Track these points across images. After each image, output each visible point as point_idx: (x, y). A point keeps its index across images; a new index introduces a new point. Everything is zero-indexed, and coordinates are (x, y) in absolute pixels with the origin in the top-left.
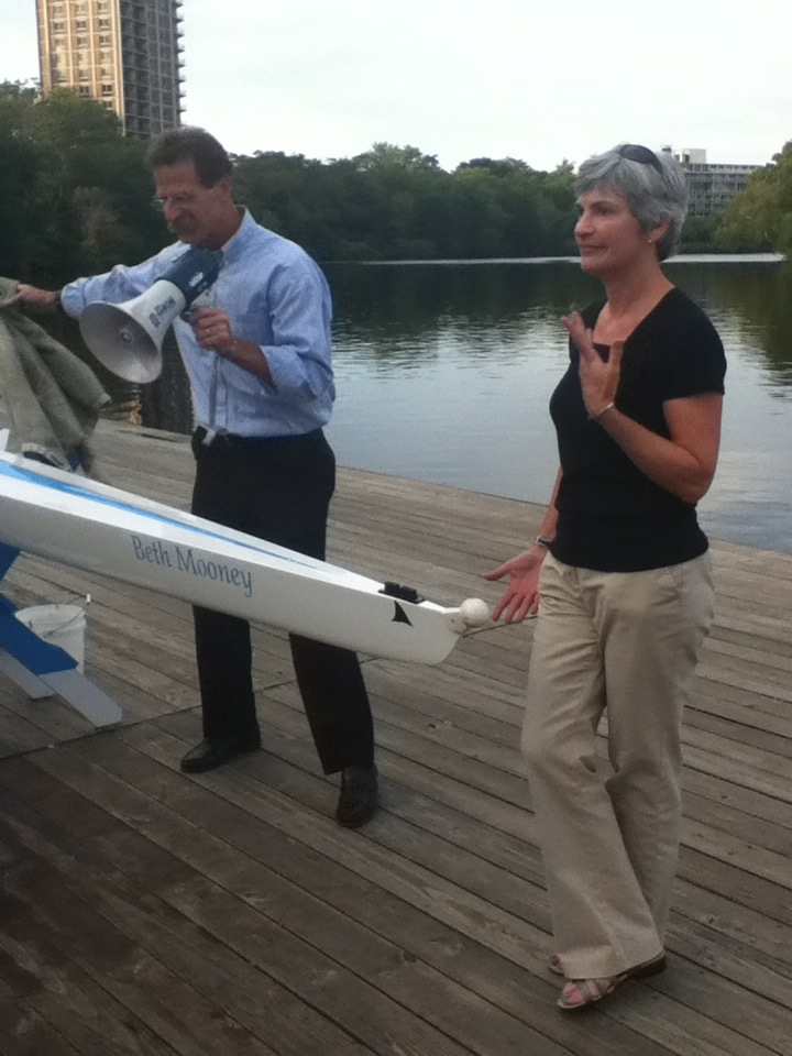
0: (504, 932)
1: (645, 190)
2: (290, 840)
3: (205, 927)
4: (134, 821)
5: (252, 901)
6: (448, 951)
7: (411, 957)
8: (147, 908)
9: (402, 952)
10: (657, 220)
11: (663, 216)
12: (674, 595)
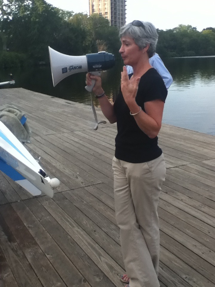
0: (118, 275)
1: (139, 36)
2: (69, 237)
3: (31, 264)
4: (29, 227)
5: (48, 256)
6: (98, 280)
7: (85, 280)
8: (18, 256)
9: (83, 278)
10: (144, 45)
11: (146, 44)
12: (149, 171)
